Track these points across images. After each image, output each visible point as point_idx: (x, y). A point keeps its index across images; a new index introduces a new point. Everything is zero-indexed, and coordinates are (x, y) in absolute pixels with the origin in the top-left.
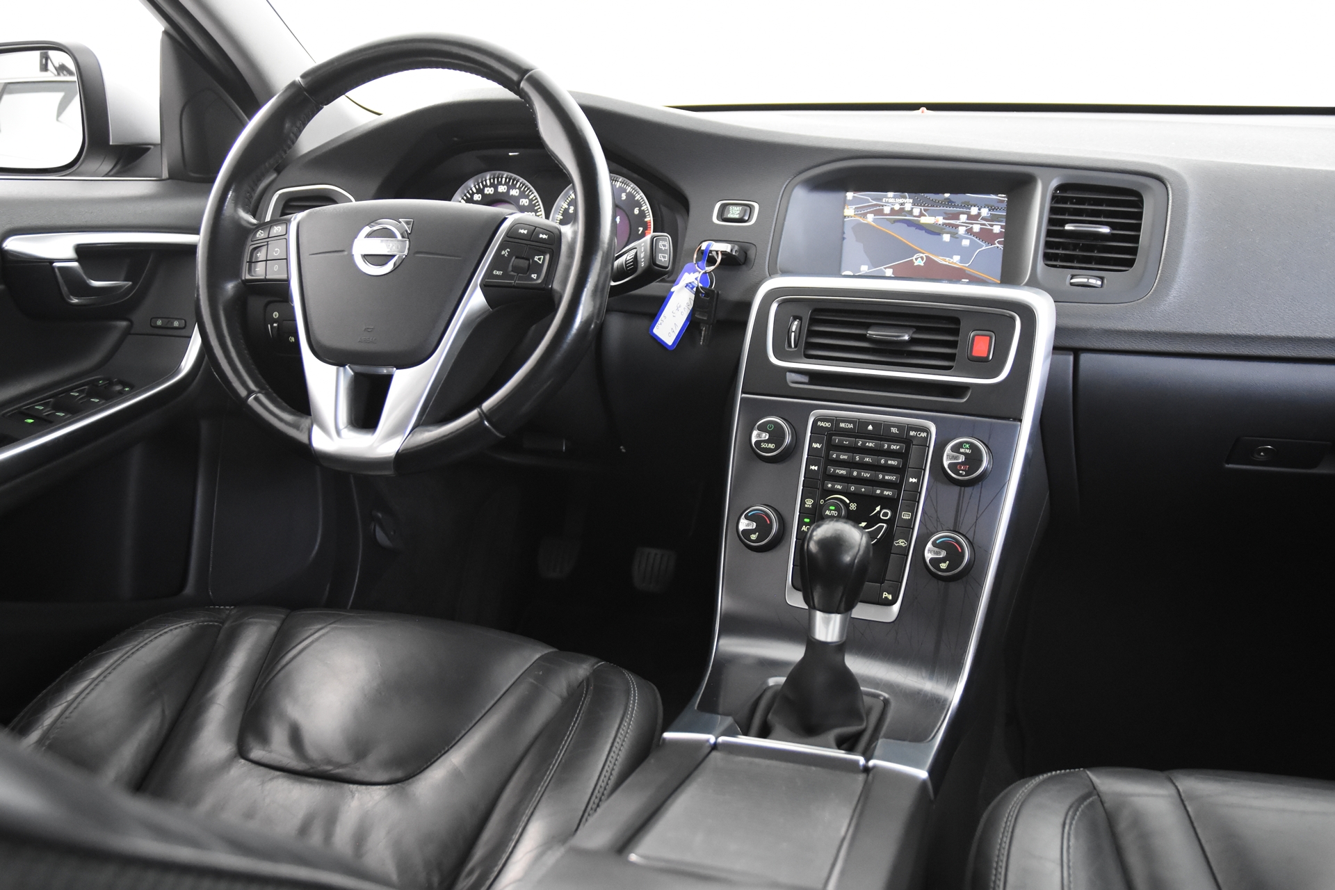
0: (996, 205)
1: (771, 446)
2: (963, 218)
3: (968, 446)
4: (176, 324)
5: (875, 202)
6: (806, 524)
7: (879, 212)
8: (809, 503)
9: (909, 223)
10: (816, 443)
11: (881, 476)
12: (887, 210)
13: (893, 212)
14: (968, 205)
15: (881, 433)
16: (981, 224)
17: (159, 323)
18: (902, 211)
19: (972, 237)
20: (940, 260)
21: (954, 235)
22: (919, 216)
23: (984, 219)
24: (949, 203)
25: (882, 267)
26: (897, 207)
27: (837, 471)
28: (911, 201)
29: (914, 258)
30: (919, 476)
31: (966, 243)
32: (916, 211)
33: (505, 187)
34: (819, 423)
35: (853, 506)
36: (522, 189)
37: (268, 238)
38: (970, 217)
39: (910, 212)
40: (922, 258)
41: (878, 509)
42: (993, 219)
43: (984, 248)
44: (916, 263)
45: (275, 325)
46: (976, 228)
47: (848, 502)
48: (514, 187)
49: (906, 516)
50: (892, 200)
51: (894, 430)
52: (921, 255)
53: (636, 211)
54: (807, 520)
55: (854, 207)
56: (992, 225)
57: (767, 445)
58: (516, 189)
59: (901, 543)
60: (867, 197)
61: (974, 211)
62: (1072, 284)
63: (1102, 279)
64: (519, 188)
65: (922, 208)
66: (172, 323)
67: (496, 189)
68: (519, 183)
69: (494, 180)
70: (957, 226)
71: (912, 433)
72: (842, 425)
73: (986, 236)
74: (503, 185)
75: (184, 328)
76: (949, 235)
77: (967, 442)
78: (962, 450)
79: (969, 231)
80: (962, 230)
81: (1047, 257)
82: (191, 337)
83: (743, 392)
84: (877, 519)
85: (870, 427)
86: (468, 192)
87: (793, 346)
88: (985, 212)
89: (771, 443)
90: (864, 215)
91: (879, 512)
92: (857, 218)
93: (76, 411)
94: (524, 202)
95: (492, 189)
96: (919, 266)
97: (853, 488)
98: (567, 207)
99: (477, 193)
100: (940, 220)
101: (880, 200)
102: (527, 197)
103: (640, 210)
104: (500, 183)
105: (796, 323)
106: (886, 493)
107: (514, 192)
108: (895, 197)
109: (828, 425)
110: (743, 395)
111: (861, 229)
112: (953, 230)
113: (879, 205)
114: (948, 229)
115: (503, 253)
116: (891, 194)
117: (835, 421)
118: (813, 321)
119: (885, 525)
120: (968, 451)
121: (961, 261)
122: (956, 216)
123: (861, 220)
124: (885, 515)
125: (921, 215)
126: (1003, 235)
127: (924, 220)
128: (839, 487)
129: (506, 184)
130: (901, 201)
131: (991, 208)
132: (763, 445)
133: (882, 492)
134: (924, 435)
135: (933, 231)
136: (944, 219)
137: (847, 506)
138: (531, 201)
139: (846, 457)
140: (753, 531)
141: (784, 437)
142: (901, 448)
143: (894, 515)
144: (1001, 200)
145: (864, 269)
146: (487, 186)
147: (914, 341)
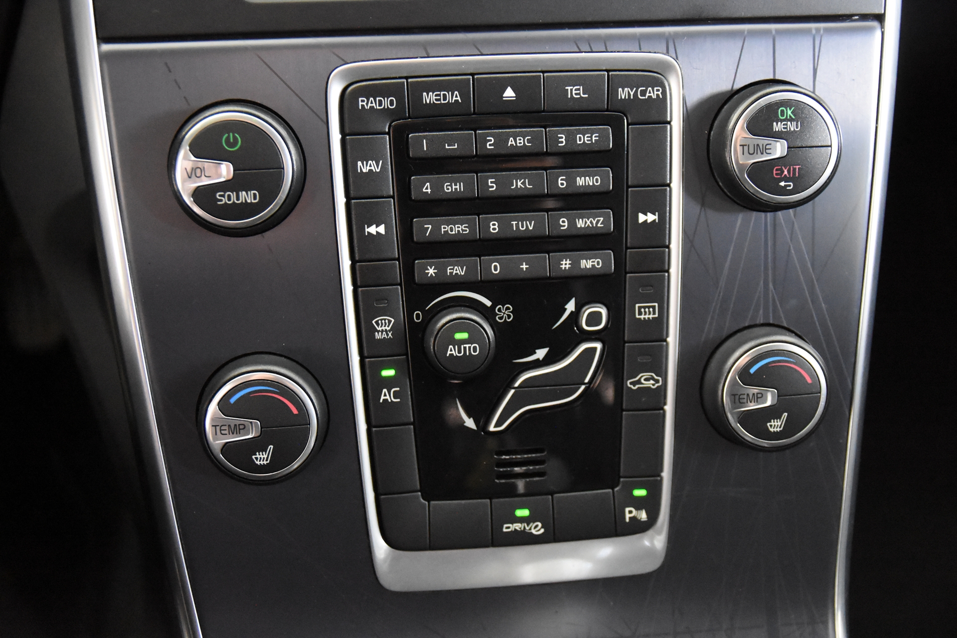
1: (248, 197)
3: (789, 112)
6: (388, 383)
8: (384, 327)
10: (365, 159)
11: (564, 223)
15: (541, 105)
27: (444, 228)
30: (660, 205)
34: (362, 102)
35: (505, 313)
41: (571, 306)
47: (488, 303)
51: (575, 92)
57: (233, 196)
59: (646, 381)
71: (623, 93)
72: (429, 98)
77: (785, 104)
78: (778, 127)
83: (103, 38)
84: (571, 335)
85: (509, 93)
89: (247, 189)
91: (575, 316)
97: (496, 268)
106: (587, 264)
109: (387, 103)
110: (106, 47)
119: (598, 346)
124: (594, 318)
128: (458, 271)
132: (224, 198)
133: (575, 263)
134: (653, 93)
137: (489, 314)
139: (458, 187)
140: (257, 445)
141: (280, 167)
142: (603, 137)
143: (617, 314)
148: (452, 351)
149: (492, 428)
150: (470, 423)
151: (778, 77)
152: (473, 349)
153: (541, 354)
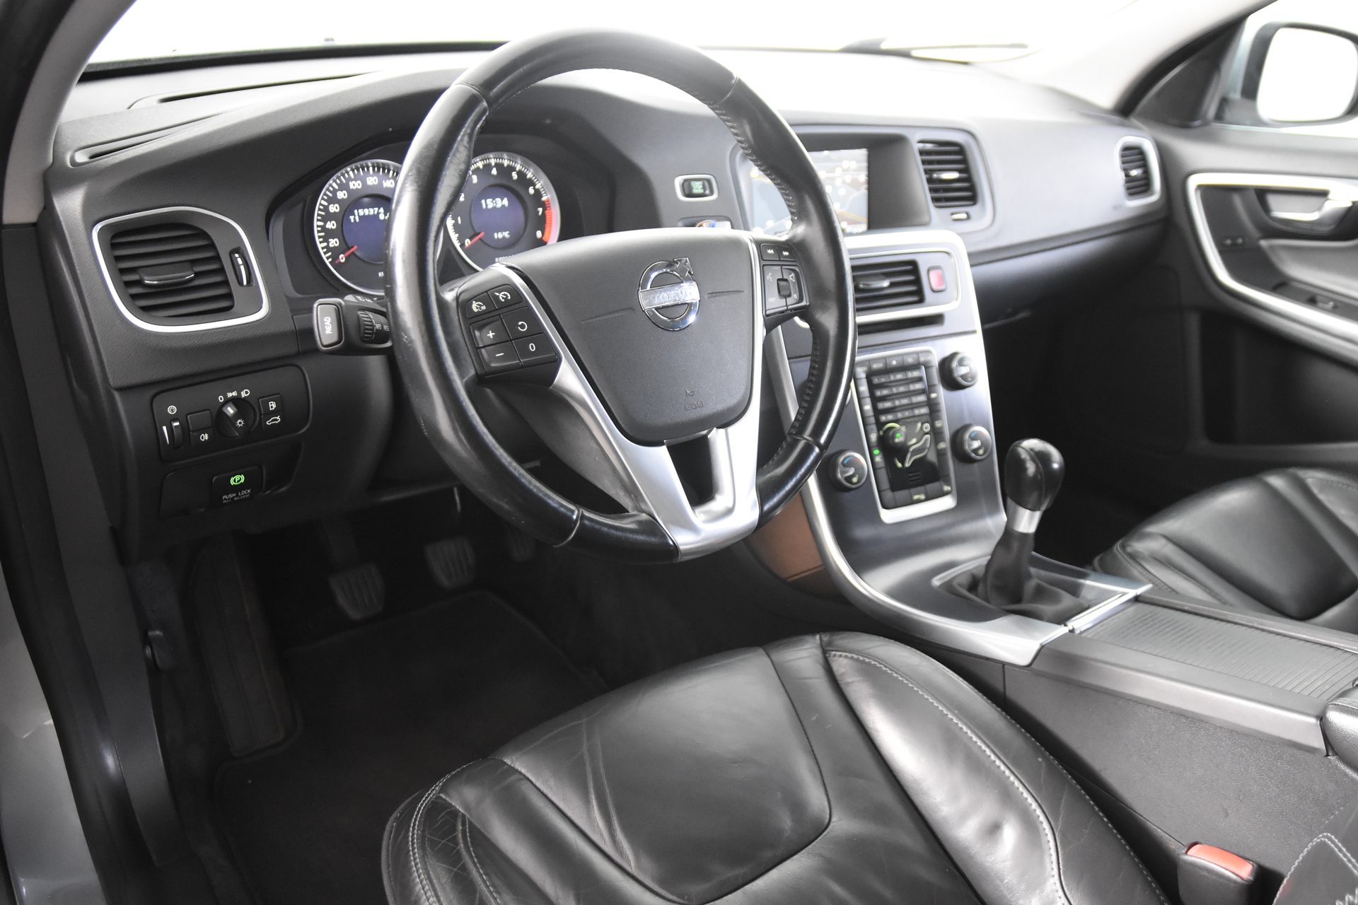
0: (861, 158)
2: (839, 171)
6: (876, 455)
8: (874, 437)
11: (914, 400)
14: (840, 160)
15: (902, 365)
16: (852, 175)
19: (846, 186)
21: (833, 186)
23: (853, 170)
24: (828, 159)
25: (784, 221)
27: (884, 405)
30: (937, 391)
31: (842, 192)
33: (376, 178)
38: (844, 170)
42: (858, 170)
43: (855, 195)
45: (177, 424)
46: (848, 179)
48: (385, 177)
49: (937, 425)
51: (910, 361)
53: (531, 191)
54: (876, 452)
56: (858, 175)
58: (389, 179)
59: (942, 445)
61: (845, 164)
62: (954, 220)
63: (966, 213)
64: (393, 178)
67: (364, 183)
68: (391, 172)
69: (358, 171)
70: (834, 179)
71: (920, 360)
72: (875, 366)
73: (854, 184)
74: (372, 176)
80: (838, 182)
81: (936, 200)
84: (920, 434)
85: (894, 363)
86: (329, 190)
88: (852, 165)
95: (359, 182)
97: (899, 415)
99: (341, 190)
103: (534, 189)
104: (367, 174)
106: (922, 412)
107: (388, 184)
109: (865, 369)
112: (832, 182)
117: (868, 364)
119: (929, 436)
121: (840, 208)
122: (833, 170)
124: (926, 428)
126: (866, 182)
128: (890, 417)
129: (375, 174)
131: (857, 161)
133: (919, 412)
134: (928, 359)
136: (827, 172)
139: (887, 392)
142: (918, 373)
143: (932, 426)
144: (862, 153)
145: (770, 224)
146: (352, 180)
147: (892, 285)
149: (906, 466)
150: (899, 465)
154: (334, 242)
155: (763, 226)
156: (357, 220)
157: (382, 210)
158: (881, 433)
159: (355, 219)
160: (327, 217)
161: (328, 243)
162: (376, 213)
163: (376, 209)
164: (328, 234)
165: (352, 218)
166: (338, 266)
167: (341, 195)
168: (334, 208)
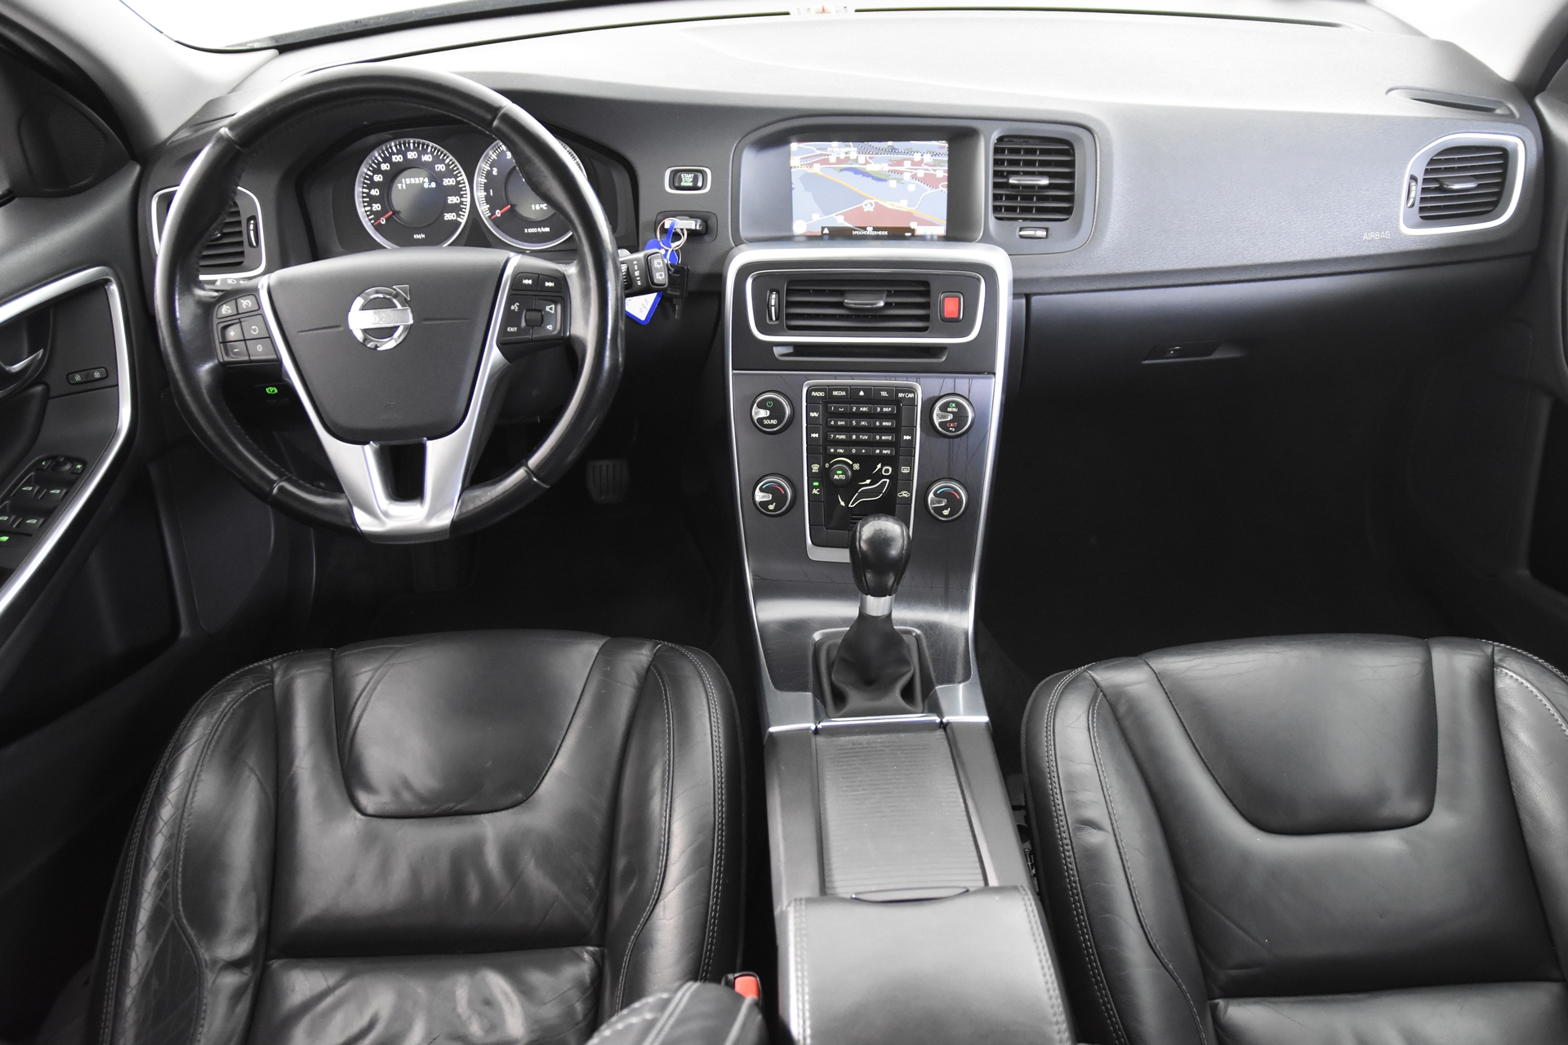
0: (938, 151)
1: (774, 422)
2: (907, 164)
3: (954, 405)
4: (97, 375)
5: (819, 152)
6: (816, 487)
7: (825, 162)
8: (815, 468)
9: (856, 171)
10: (813, 412)
11: (878, 437)
12: (833, 159)
13: (839, 161)
14: (910, 152)
15: (872, 397)
16: (925, 170)
17: (78, 378)
18: (847, 159)
19: (917, 181)
20: (888, 205)
21: (899, 181)
22: (865, 164)
24: (893, 150)
25: (833, 215)
26: (842, 156)
27: (837, 436)
28: (856, 149)
29: (863, 204)
30: (912, 433)
31: (911, 188)
32: (862, 159)
33: (415, 153)
34: (813, 393)
35: (856, 467)
36: (435, 154)
37: (238, 314)
38: (914, 163)
39: (856, 161)
40: (871, 204)
41: (879, 466)
42: (936, 164)
43: (929, 192)
44: (866, 209)
46: (921, 174)
47: (851, 463)
48: (425, 152)
49: (905, 470)
50: (835, 150)
51: (884, 394)
52: (870, 201)
54: (816, 484)
55: (800, 157)
56: (935, 170)
57: (770, 421)
58: (428, 154)
59: (905, 494)
60: (812, 147)
61: (917, 157)
62: (1021, 237)
63: (1047, 229)
64: (432, 153)
65: (867, 156)
66: (93, 375)
67: (405, 156)
68: (430, 148)
69: (400, 146)
70: (901, 173)
71: (900, 395)
72: (835, 393)
73: (929, 180)
74: (412, 151)
75: (107, 376)
76: (895, 181)
77: (953, 402)
78: (949, 410)
79: (914, 177)
80: (907, 176)
81: (996, 209)
82: (118, 385)
83: (733, 369)
84: (879, 476)
85: (862, 393)
86: (374, 162)
87: (774, 318)
88: (928, 158)
89: (773, 419)
90: (811, 165)
91: (881, 469)
92: (804, 168)
93: (49, 514)
94: (440, 167)
95: (401, 156)
96: (868, 212)
97: (854, 451)
98: (489, 169)
99: (385, 162)
100: (886, 167)
101: (825, 149)
102: (443, 161)
104: (408, 149)
105: (774, 296)
106: (885, 452)
107: (427, 158)
108: (839, 147)
109: (821, 394)
110: (734, 372)
111: (810, 180)
112: (899, 176)
113: (825, 155)
114: (894, 175)
115: (513, 308)
116: (835, 144)
117: (828, 390)
118: (789, 292)
119: (888, 481)
120: (955, 410)
121: (909, 205)
122: (900, 163)
123: (809, 170)
124: (887, 471)
125: (867, 162)
126: (946, 179)
127: (870, 168)
128: (841, 451)
129: (416, 149)
130: (847, 149)
131: (934, 154)
132: (766, 422)
133: (881, 452)
134: (911, 395)
135: (879, 178)
136: (889, 165)
137: (851, 467)
138: (448, 166)
139: (843, 423)
140: (770, 502)
141: (784, 413)
142: (893, 409)
143: (896, 470)
144: (942, 146)
145: (816, 217)
146: (394, 154)
147: (888, 305)
148: (836, 477)
149: (850, 506)
150: (842, 503)
151: (956, 392)
152: (843, 477)
153: (868, 481)
154: (377, 207)
155: (807, 218)
156: (404, 188)
157: (426, 180)
158: (827, 465)
159: (402, 187)
160: (373, 185)
161: (372, 207)
162: (421, 182)
163: (422, 179)
164: (372, 200)
165: (400, 185)
166: (378, 228)
167: (385, 167)
168: (378, 178)
